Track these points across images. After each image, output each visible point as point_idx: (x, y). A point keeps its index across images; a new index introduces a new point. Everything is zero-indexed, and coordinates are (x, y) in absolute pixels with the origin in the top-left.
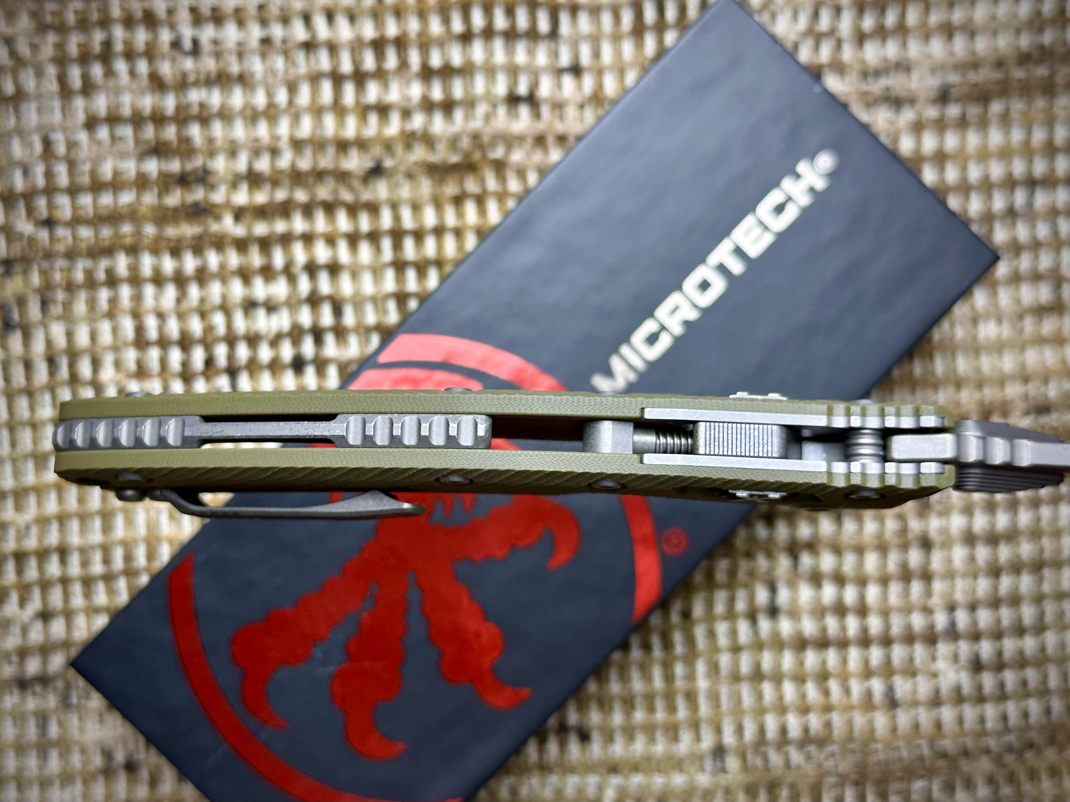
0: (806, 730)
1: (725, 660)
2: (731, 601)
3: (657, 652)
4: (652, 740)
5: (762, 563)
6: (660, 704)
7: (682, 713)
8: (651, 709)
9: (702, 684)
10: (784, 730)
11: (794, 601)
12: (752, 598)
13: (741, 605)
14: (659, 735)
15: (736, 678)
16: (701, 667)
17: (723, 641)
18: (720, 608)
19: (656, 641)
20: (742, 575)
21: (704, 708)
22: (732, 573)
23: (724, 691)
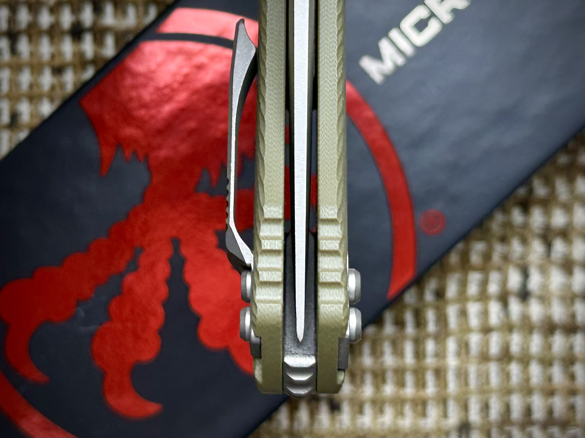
0: (550, 412)
1: (475, 339)
2: (484, 284)
3: (410, 329)
4: (400, 413)
5: (516, 247)
6: (409, 379)
7: (431, 390)
8: (401, 384)
9: (452, 362)
10: (528, 411)
11: (544, 286)
12: (504, 282)
13: (493, 288)
14: (408, 409)
15: (485, 357)
16: (451, 345)
17: (474, 321)
18: (473, 289)
19: (409, 317)
20: (496, 258)
21: (452, 386)
22: (487, 257)
23: (473, 369)
